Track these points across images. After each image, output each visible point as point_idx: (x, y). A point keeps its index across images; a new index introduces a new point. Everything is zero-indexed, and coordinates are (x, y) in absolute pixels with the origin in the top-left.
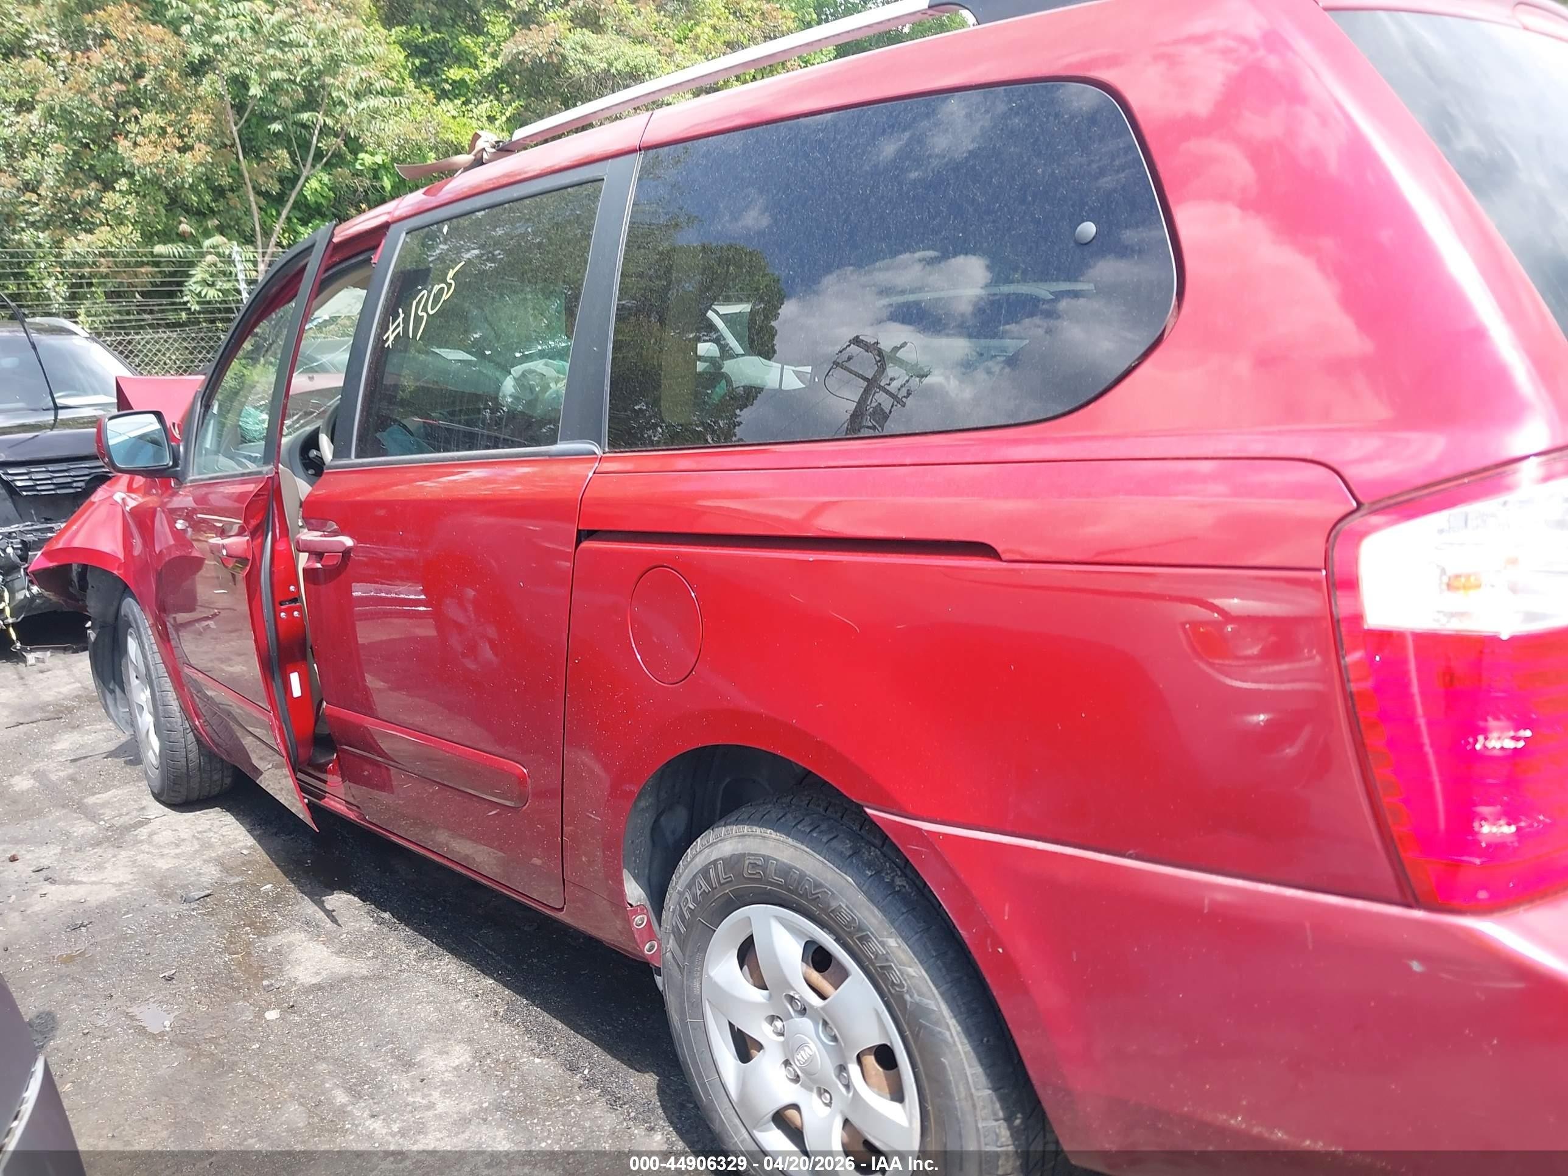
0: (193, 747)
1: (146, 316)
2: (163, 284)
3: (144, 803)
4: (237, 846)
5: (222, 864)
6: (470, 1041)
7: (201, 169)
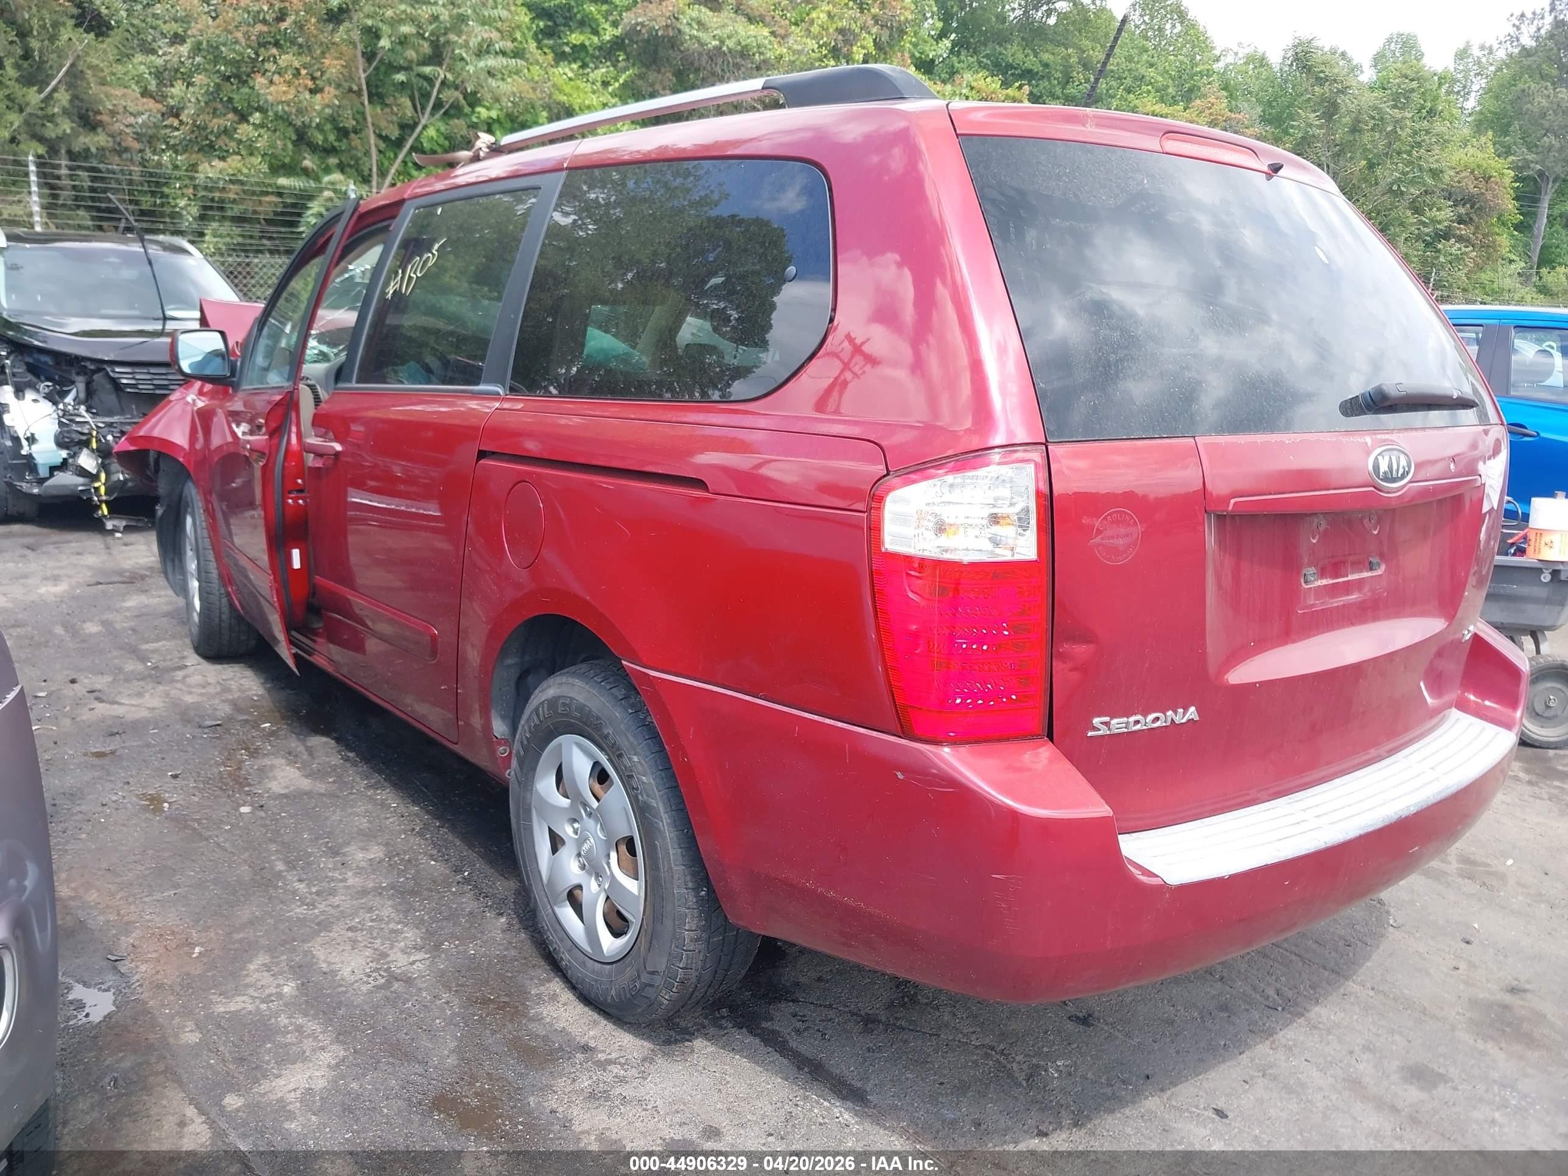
0: (225, 609)
1: (265, 242)
2: (282, 214)
3: (186, 653)
4: (250, 693)
5: (235, 705)
6: (387, 844)
7: (328, 111)
